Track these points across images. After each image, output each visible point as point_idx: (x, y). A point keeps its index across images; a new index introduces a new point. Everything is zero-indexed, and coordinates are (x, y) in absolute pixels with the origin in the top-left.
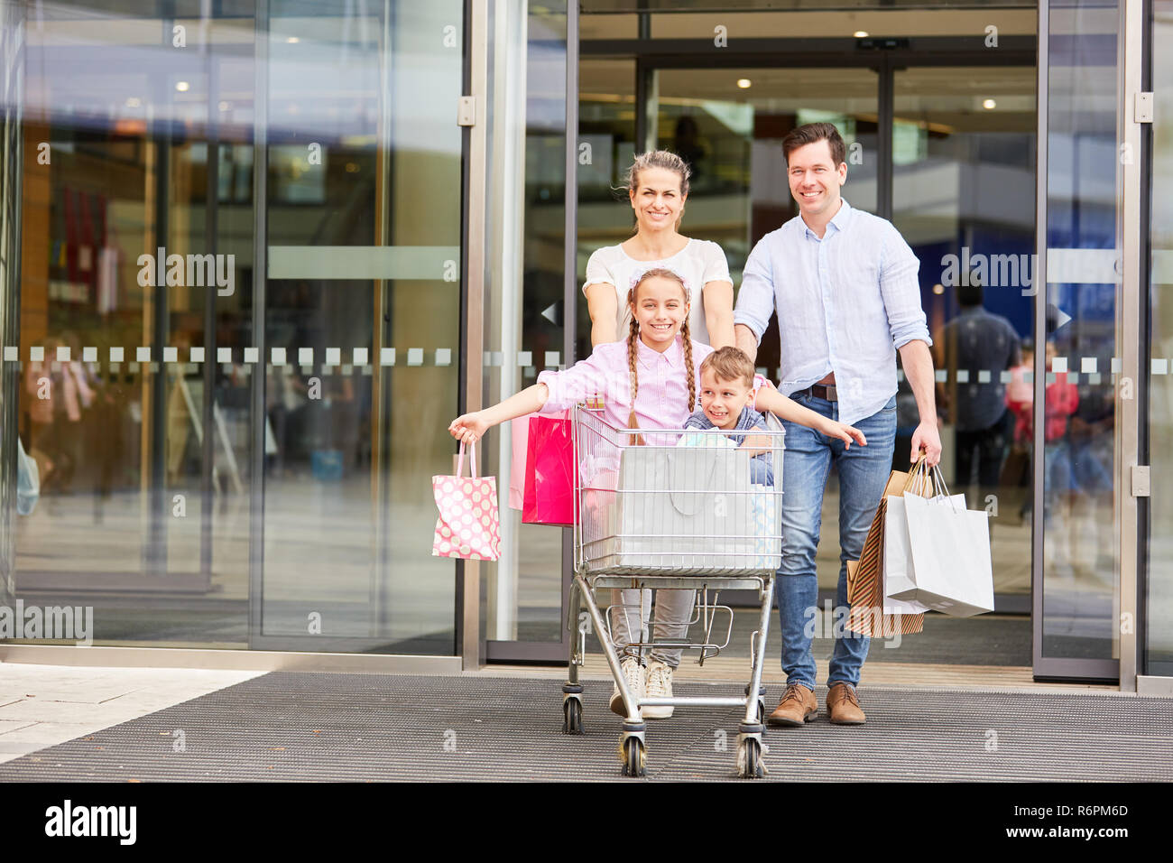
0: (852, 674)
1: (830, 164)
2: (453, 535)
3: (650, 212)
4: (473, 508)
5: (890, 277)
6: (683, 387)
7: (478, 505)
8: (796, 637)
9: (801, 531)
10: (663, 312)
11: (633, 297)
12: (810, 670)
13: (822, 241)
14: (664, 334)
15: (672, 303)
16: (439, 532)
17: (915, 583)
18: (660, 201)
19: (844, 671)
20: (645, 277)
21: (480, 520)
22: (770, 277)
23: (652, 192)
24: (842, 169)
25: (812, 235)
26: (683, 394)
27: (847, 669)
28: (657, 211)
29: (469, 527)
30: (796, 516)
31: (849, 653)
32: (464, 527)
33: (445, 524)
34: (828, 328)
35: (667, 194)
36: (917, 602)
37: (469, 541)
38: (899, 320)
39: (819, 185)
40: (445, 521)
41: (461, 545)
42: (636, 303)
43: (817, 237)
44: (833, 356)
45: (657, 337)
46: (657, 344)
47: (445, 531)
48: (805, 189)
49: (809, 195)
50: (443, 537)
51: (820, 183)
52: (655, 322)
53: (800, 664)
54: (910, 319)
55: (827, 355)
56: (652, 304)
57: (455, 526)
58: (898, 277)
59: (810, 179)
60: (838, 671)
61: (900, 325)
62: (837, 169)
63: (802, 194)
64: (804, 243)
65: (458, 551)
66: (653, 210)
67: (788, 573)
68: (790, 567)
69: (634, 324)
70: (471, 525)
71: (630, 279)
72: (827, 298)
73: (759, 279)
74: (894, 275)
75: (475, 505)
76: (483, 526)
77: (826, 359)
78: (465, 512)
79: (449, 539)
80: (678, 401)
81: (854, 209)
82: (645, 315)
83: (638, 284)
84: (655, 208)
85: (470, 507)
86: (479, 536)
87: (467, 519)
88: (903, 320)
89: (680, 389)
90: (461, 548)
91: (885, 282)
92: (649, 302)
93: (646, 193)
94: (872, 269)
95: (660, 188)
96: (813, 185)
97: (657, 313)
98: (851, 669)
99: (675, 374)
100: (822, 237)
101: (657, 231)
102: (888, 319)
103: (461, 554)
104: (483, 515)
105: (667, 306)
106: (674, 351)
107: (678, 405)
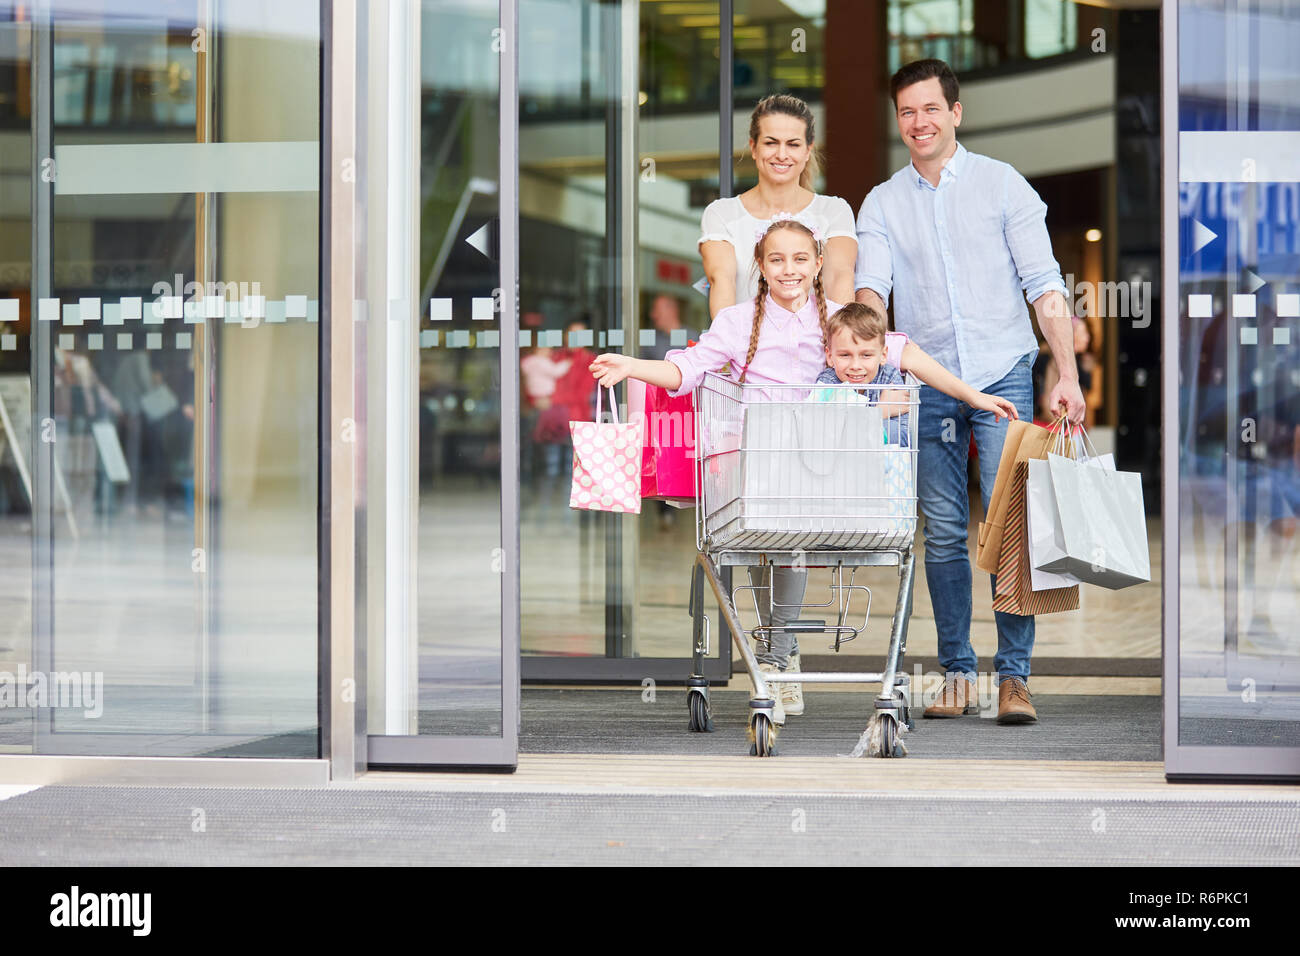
0: (1019, 666)
1: (943, 103)
2: (594, 484)
3: (772, 164)
4: (615, 456)
5: (1016, 225)
6: (818, 350)
7: (622, 452)
8: (951, 628)
9: (948, 522)
10: (791, 266)
11: (759, 253)
12: (970, 662)
13: (938, 189)
14: (794, 290)
15: (801, 256)
16: (578, 481)
17: (1066, 551)
18: (783, 151)
19: (1009, 664)
20: (771, 230)
21: (623, 468)
22: (884, 231)
23: (776, 142)
24: (956, 109)
25: (925, 184)
26: (817, 357)
27: (1012, 662)
28: (780, 161)
29: (611, 476)
30: (938, 507)
31: (1011, 645)
32: (606, 475)
33: (585, 472)
34: (951, 285)
35: (791, 143)
36: (1069, 574)
37: (612, 490)
38: (1030, 272)
39: (932, 126)
40: (586, 468)
41: (602, 495)
42: (763, 258)
43: (931, 186)
44: (957, 316)
45: (786, 293)
46: (786, 302)
47: (586, 480)
48: (916, 132)
49: (921, 138)
50: (582, 487)
51: (934, 125)
52: (783, 278)
53: (959, 657)
54: (1043, 269)
55: (949, 317)
56: (780, 259)
57: (596, 475)
58: (1024, 224)
59: (923, 120)
60: (1003, 666)
61: (1030, 278)
62: (951, 108)
63: (914, 137)
64: (917, 194)
65: (599, 502)
66: (777, 161)
67: (937, 560)
68: (937, 554)
69: (763, 282)
70: (613, 473)
71: (756, 232)
72: (947, 253)
73: (875, 236)
74: (1020, 223)
75: (618, 452)
76: (627, 476)
77: (949, 322)
78: (607, 459)
79: (588, 489)
80: (812, 364)
81: (970, 153)
82: (774, 270)
83: (765, 238)
84: (778, 159)
85: (612, 455)
86: (622, 486)
87: (609, 468)
88: (1037, 270)
89: (816, 353)
90: (602, 499)
91: (1012, 231)
92: (776, 257)
93: (768, 143)
94: (994, 218)
95: (783, 136)
96: (926, 127)
97: (785, 268)
98: (1016, 661)
99: (809, 336)
100: (936, 185)
101: (780, 184)
102: (1017, 272)
103: (602, 506)
104: (627, 463)
105: (796, 259)
106: (806, 310)
107: (812, 369)
